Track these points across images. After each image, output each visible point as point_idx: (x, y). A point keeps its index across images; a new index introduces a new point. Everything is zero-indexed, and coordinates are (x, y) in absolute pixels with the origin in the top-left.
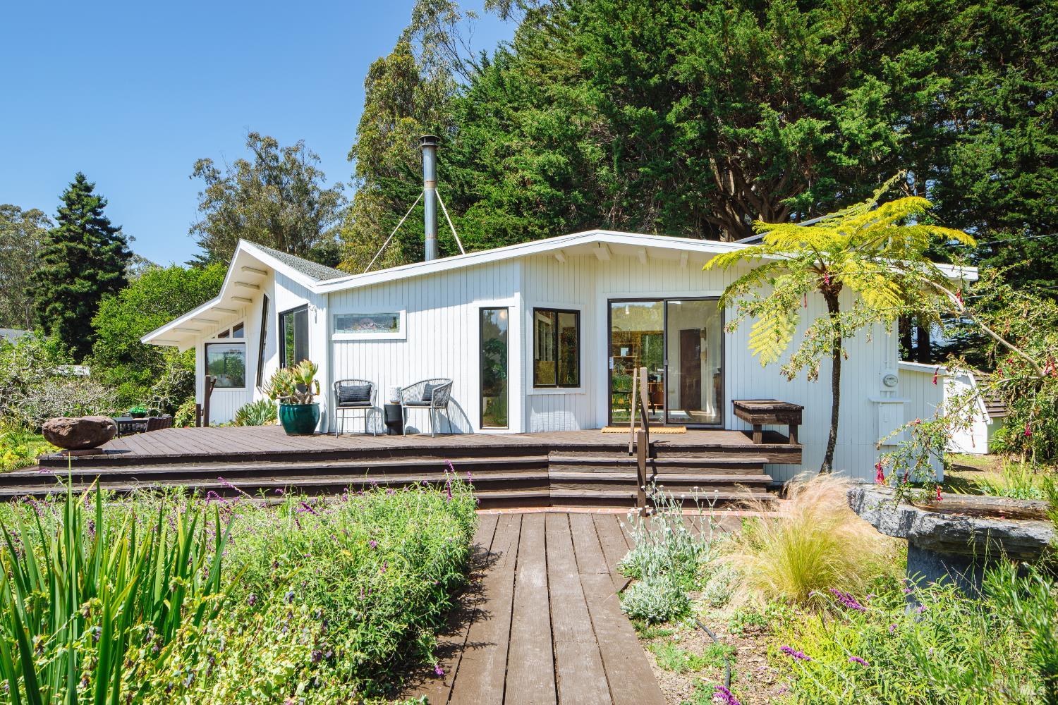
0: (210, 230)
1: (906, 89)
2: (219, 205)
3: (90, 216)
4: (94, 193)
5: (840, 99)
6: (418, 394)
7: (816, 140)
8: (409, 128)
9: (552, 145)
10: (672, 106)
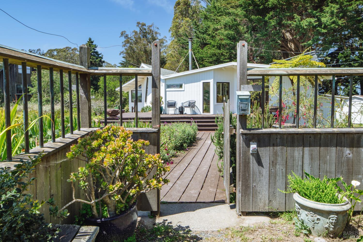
0: (126, 53)
1: (345, 6)
2: (128, 45)
3: (93, 51)
4: (94, 43)
5: (322, 11)
6: (187, 104)
7: (312, 24)
8: (187, 22)
9: (230, 28)
10: (267, 15)
